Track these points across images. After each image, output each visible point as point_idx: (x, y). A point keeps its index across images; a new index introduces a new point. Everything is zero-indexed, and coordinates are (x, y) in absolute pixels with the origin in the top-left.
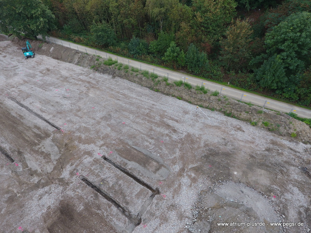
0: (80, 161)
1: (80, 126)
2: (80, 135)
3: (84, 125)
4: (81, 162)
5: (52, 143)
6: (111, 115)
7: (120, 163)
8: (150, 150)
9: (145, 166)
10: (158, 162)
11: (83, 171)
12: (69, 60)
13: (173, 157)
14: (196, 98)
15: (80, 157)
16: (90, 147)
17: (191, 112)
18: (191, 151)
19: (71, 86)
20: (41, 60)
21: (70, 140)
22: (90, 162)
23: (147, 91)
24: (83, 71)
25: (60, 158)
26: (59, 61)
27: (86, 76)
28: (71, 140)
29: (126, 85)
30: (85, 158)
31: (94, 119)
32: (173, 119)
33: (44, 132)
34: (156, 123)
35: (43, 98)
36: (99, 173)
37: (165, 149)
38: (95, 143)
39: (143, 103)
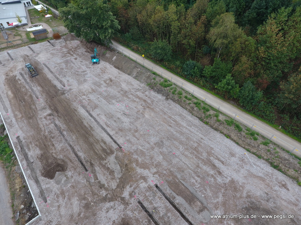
0: (137, 184)
1: (138, 148)
2: (137, 158)
3: (140, 148)
4: (138, 186)
5: (116, 161)
6: (163, 142)
7: (170, 196)
8: (196, 188)
9: (190, 204)
10: (202, 204)
11: (140, 195)
12: (128, 72)
13: (215, 201)
14: (245, 142)
15: (137, 181)
16: (146, 172)
17: (237, 155)
18: (234, 199)
19: (130, 102)
20: (105, 67)
21: (129, 162)
22: (145, 188)
23: (197, 122)
24: (140, 86)
25: (121, 178)
26: (120, 71)
27: (143, 93)
28: (131, 162)
29: (177, 110)
30: (142, 183)
31: (149, 144)
32: (219, 159)
33: (109, 147)
34: (203, 160)
35: (107, 111)
36: (152, 201)
37: (209, 191)
38: (149, 170)
39: (192, 134)
